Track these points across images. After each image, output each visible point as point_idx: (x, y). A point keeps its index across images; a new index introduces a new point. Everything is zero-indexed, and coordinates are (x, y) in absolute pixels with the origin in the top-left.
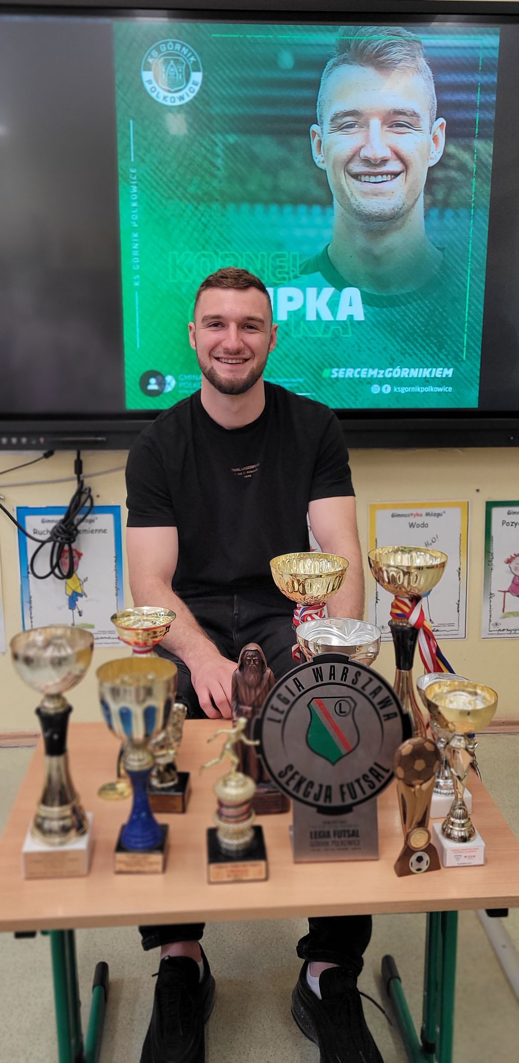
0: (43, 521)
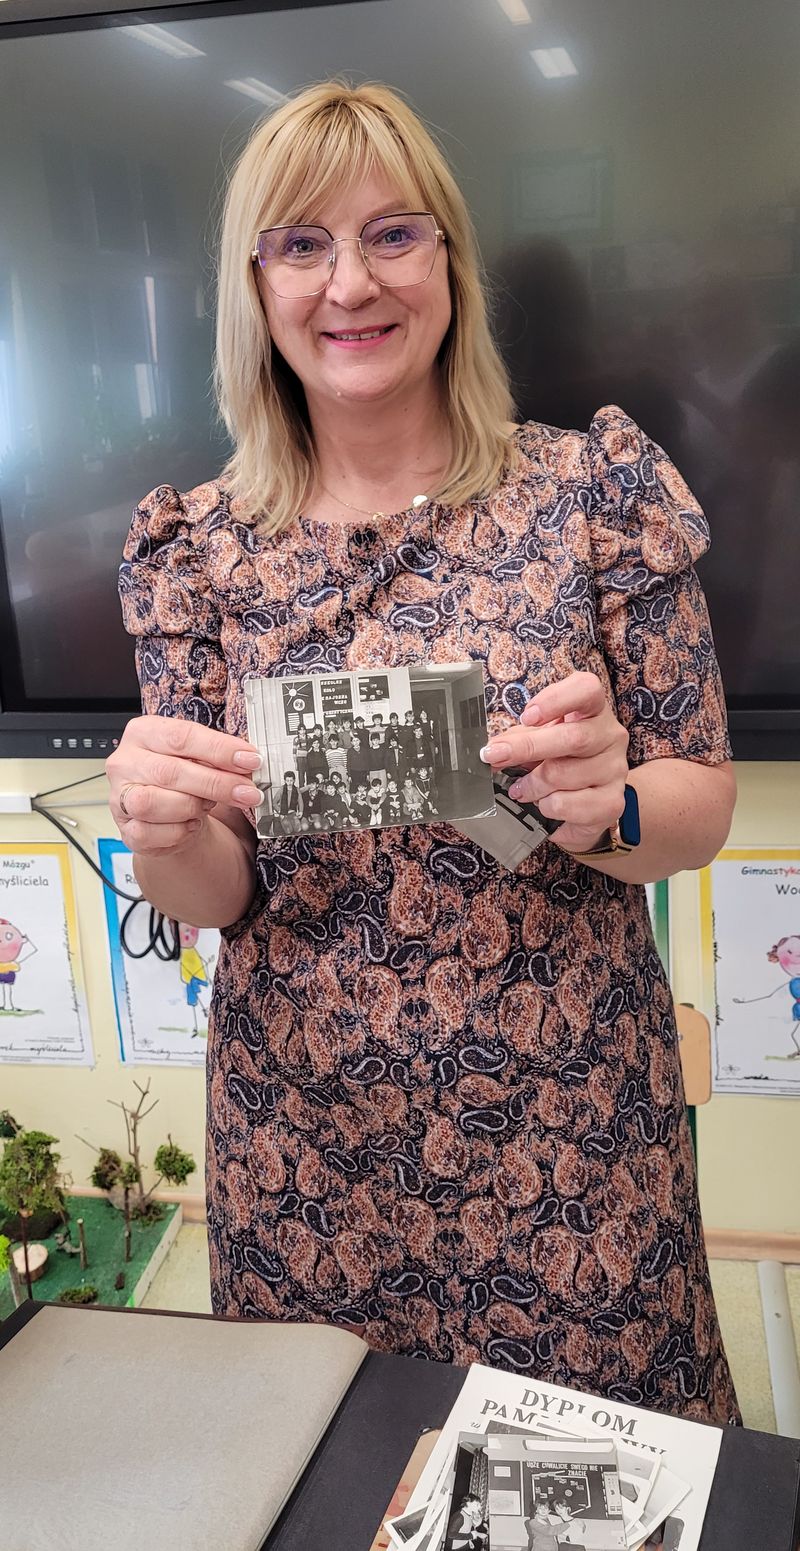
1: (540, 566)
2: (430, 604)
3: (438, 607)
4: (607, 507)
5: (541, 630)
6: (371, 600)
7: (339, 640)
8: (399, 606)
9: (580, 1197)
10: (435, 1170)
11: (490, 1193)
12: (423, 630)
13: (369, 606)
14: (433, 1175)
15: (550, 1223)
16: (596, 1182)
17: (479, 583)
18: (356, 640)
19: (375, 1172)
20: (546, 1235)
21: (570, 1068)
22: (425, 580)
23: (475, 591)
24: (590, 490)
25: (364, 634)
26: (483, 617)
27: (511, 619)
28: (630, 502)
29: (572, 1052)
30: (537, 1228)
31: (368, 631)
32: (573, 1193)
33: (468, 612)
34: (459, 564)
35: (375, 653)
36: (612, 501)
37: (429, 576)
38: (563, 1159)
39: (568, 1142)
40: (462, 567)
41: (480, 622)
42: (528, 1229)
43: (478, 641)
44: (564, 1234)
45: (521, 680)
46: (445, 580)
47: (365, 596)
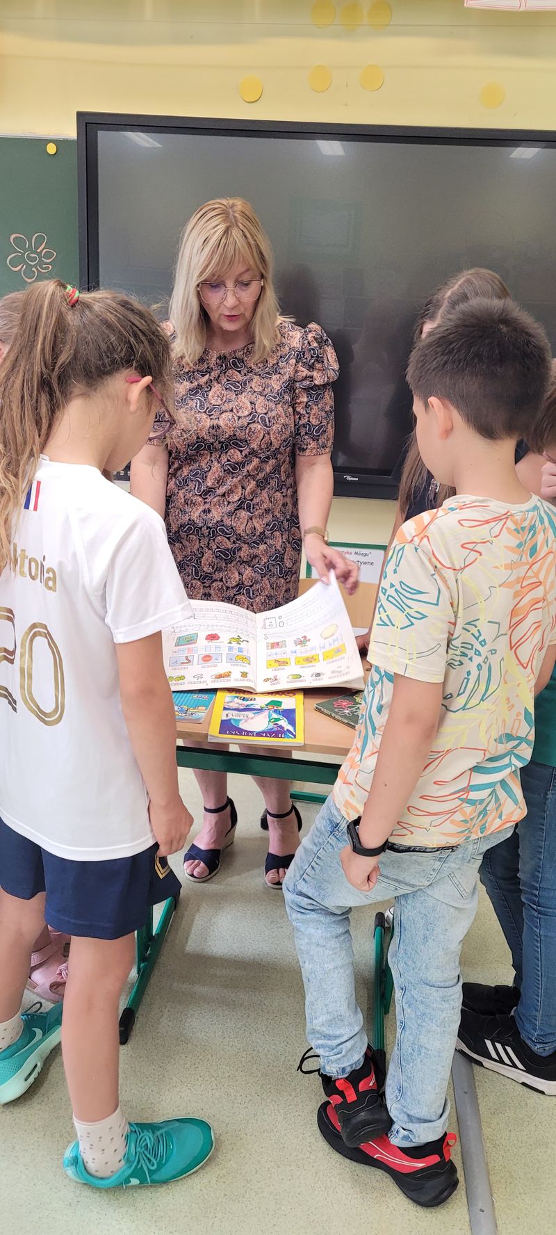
1: (278, 376)
2: (239, 382)
3: (241, 384)
4: (304, 361)
5: (275, 397)
6: (219, 377)
7: (206, 389)
8: (228, 380)
9: (251, 586)
10: (205, 569)
11: (221, 580)
12: (235, 391)
13: (217, 379)
14: (204, 571)
15: (240, 594)
16: (256, 582)
17: (256, 378)
18: (212, 391)
19: (185, 569)
20: (237, 597)
21: (254, 542)
22: (238, 373)
23: (255, 381)
24: (300, 352)
26: (256, 390)
27: (265, 393)
28: (313, 361)
29: (255, 537)
30: (235, 595)
31: (216, 388)
32: (248, 584)
33: (251, 387)
34: (251, 371)
35: (218, 397)
36: (306, 359)
37: (240, 372)
38: (247, 572)
39: (249, 566)
40: (251, 372)
41: (255, 392)
42: (232, 595)
43: (253, 398)
44: (244, 598)
45: (266, 414)
46: (245, 375)
47: (217, 375)
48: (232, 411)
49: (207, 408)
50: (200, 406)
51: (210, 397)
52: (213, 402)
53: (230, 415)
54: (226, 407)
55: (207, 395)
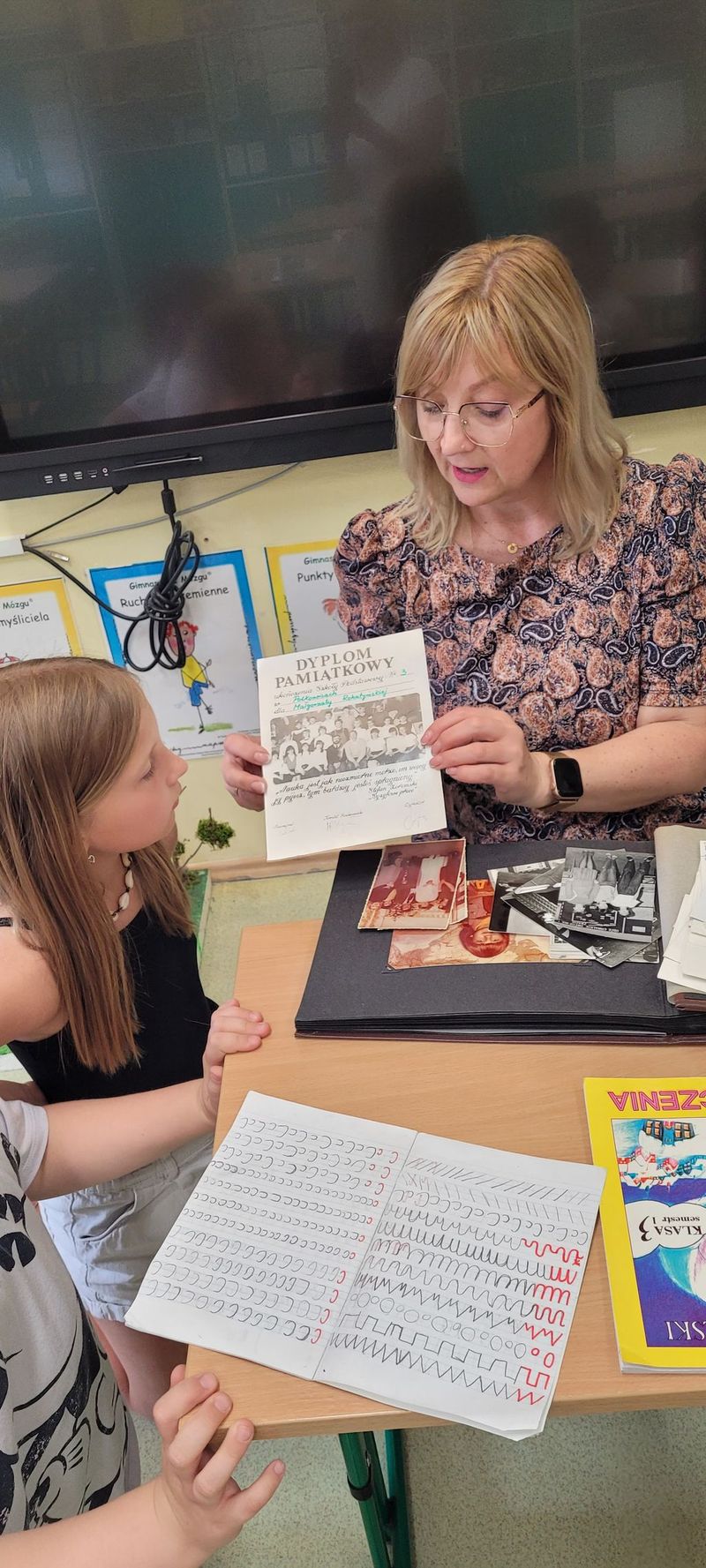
0: (132, 587)
1: (622, 595)
2: (546, 622)
3: (552, 626)
6: (507, 620)
7: (486, 651)
8: (526, 623)
12: (542, 644)
13: (505, 625)
17: (580, 605)
22: (543, 601)
23: (578, 611)
25: (503, 645)
26: (582, 634)
31: (506, 645)
33: (573, 629)
34: (567, 590)
37: (545, 597)
40: (569, 592)
41: (581, 638)
43: (579, 654)
46: (557, 602)
48: (540, 689)
49: (493, 693)
50: (479, 691)
51: (495, 668)
52: (502, 677)
53: (539, 697)
54: (530, 682)
55: (490, 665)
